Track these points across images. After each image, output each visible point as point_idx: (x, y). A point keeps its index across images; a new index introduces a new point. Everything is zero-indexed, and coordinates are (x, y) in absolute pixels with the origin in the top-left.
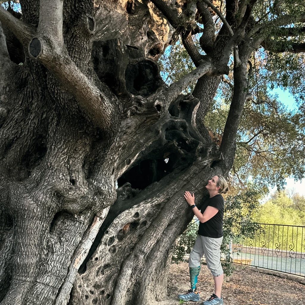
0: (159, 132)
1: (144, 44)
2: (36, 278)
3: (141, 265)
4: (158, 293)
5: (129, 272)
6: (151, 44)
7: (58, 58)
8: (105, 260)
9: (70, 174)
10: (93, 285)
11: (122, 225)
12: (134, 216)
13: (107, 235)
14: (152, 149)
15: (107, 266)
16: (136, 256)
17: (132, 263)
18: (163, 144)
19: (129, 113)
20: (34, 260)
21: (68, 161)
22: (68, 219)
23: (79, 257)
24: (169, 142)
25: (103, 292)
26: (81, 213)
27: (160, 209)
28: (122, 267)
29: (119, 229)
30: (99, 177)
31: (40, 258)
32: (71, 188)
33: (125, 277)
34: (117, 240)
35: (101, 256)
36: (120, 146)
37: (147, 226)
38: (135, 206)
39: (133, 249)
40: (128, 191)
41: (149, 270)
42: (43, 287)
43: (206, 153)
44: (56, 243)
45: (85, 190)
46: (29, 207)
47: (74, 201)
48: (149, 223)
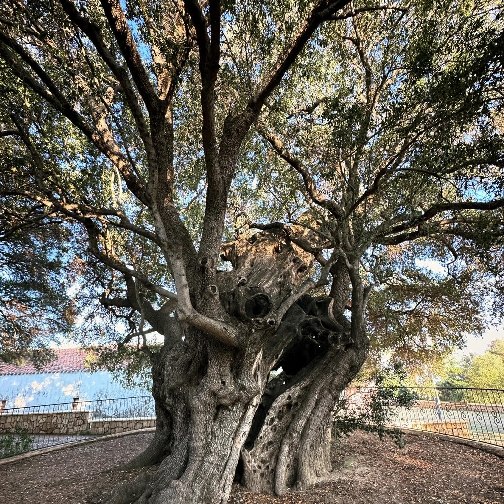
0: (296, 331)
1: (291, 268)
2: (203, 457)
3: (296, 443)
4: (318, 469)
5: (287, 449)
6: (298, 266)
7: (189, 317)
8: (268, 438)
9: (221, 378)
10: (260, 460)
11: (279, 407)
12: (288, 399)
13: (268, 416)
14: (293, 344)
15: (270, 443)
16: (291, 435)
17: (288, 441)
18: (300, 339)
19: (253, 330)
20: (201, 444)
21: (220, 369)
22: (225, 410)
23: (239, 439)
24: (304, 337)
25: (268, 467)
26: (233, 404)
27: (307, 390)
28: (281, 444)
29: (277, 410)
30: (242, 377)
31: (206, 441)
32: (222, 388)
33: (284, 454)
34: (277, 420)
35: (265, 434)
36: (252, 353)
37: (298, 407)
38: (288, 390)
39: (288, 427)
40: (283, 377)
41: (304, 447)
42: (209, 464)
43: (337, 340)
44: (217, 429)
45: (231, 388)
46: (196, 405)
47: (225, 397)
48: (300, 404)
